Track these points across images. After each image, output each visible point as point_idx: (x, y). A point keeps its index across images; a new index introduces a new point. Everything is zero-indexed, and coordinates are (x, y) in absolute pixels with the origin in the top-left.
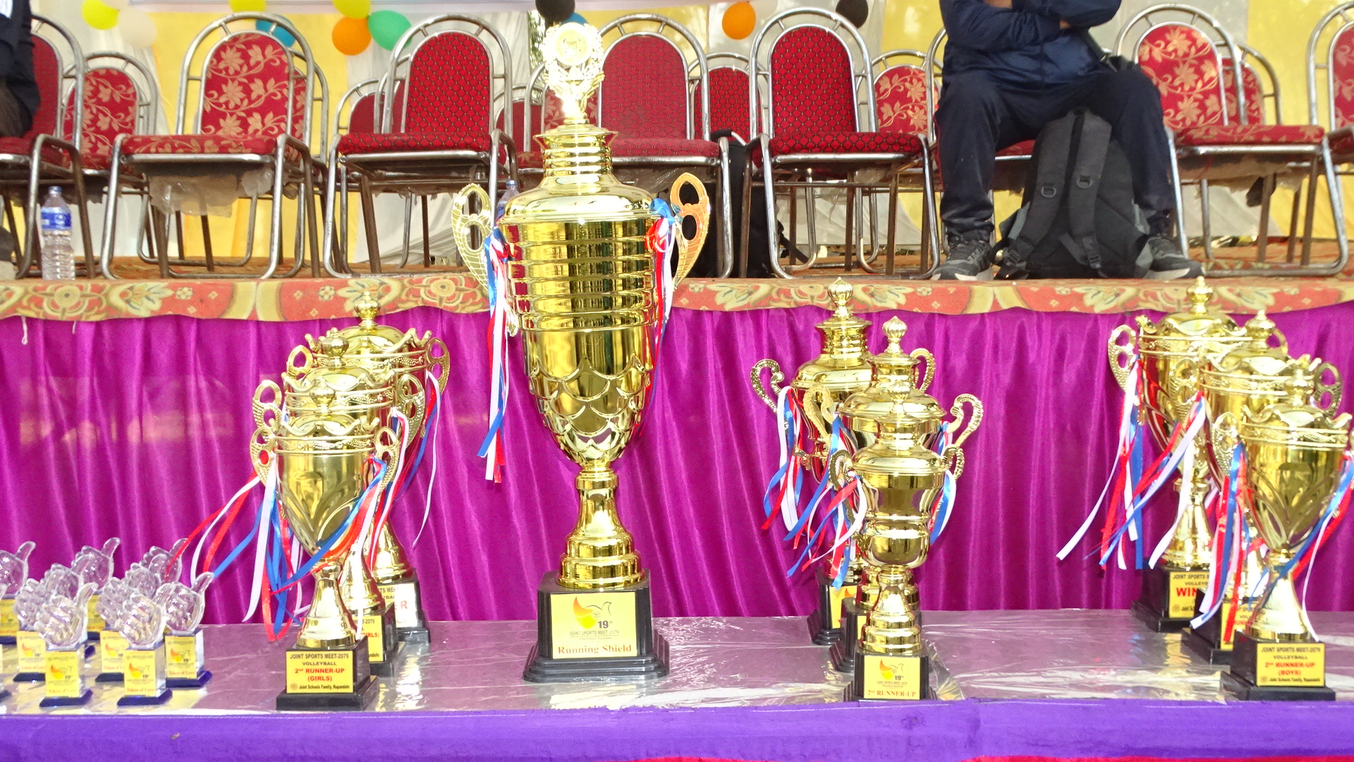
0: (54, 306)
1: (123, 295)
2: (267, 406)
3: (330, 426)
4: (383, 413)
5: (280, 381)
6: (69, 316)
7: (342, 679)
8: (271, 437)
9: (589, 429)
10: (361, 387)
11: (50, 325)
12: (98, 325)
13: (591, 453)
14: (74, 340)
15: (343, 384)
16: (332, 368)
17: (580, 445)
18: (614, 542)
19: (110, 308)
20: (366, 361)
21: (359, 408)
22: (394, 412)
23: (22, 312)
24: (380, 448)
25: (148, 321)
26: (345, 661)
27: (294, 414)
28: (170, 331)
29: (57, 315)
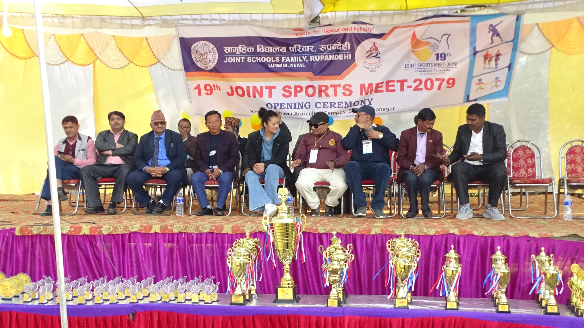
0: (189, 230)
1: (202, 228)
2: (230, 253)
3: (240, 258)
4: (250, 254)
5: (232, 249)
6: (192, 232)
7: (241, 300)
8: (230, 259)
9: (285, 259)
10: (246, 250)
11: (188, 234)
12: (197, 234)
13: (285, 263)
14: (193, 237)
15: (243, 250)
16: (241, 246)
17: (284, 261)
18: (289, 279)
19: (200, 230)
20: (247, 245)
21: (245, 254)
22: (252, 254)
23: (183, 231)
24: (248, 261)
25: (206, 233)
26: (242, 297)
27: (234, 255)
28: (210, 235)
29: (189, 232)
